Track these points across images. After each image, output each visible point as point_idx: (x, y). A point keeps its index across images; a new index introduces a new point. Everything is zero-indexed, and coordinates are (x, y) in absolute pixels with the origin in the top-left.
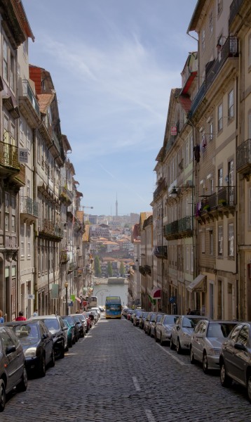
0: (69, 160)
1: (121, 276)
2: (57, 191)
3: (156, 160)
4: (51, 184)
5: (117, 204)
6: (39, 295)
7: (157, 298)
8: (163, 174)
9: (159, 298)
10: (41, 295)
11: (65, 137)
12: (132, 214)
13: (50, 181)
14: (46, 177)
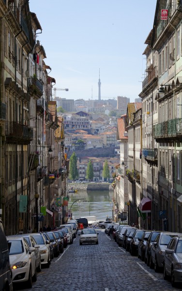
0: (38, 41)
1: (105, 180)
2: (25, 83)
3: (146, 43)
4: (19, 76)
5: (99, 84)
6: (6, 208)
7: (147, 211)
8: (153, 61)
9: (149, 211)
10: (8, 209)
11: (34, 15)
12: (119, 98)
13: (17, 72)
14: (12, 69)
